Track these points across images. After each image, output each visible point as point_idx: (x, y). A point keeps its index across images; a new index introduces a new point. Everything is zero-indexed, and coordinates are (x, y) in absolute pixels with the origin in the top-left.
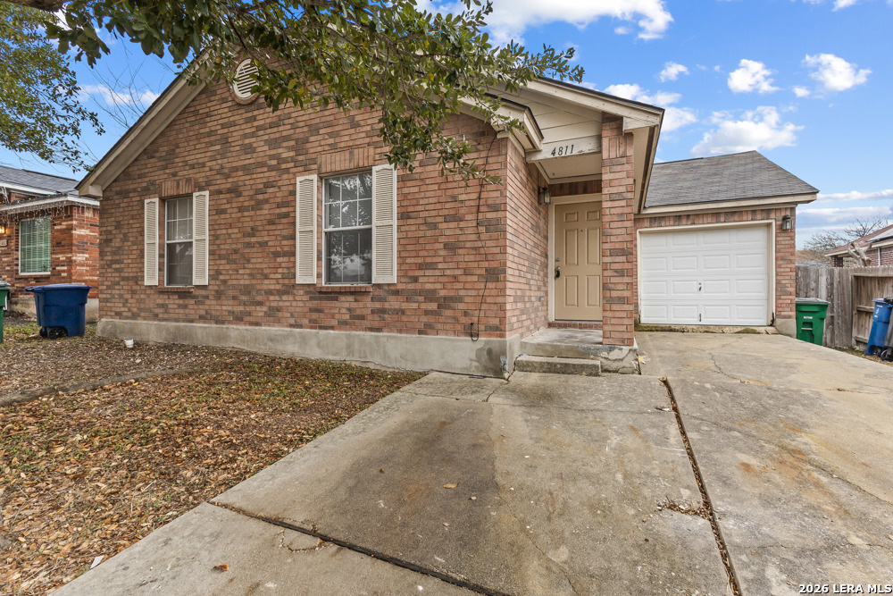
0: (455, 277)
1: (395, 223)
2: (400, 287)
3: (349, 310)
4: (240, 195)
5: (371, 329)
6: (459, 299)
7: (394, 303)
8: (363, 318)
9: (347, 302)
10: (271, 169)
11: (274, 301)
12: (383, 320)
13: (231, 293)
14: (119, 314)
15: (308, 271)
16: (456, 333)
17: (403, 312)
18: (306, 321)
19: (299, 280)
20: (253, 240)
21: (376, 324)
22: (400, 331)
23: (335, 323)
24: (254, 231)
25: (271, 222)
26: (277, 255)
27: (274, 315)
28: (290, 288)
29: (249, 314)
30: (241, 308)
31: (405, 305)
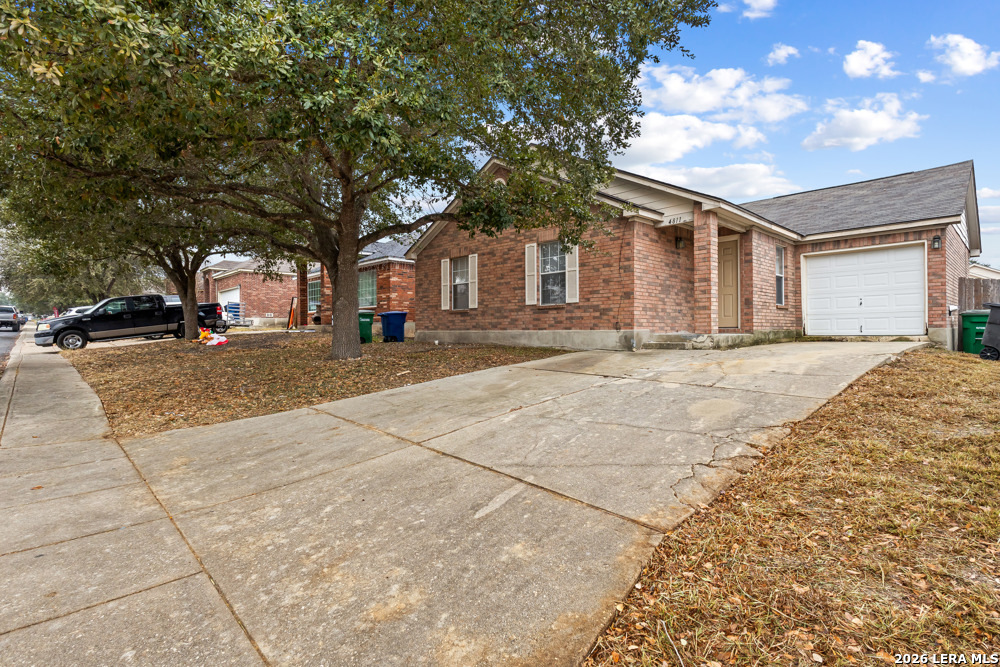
0: (608, 298)
1: (577, 269)
2: (581, 304)
3: (554, 318)
4: (494, 255)
5: (566, 329)
6: (611, 310)
7: (578, 313)
8: (561, 322)
9: (553, 314)
10: (512, 240)
11: (514, 315)
12: (572, 323)
13: (490, 312)
14: (427, 328)
15: (532, 298)
16: (609, 328)
17: (582, 318)
18: (531, 326)
19: (528, 303)
20: (502, 281)
21: (568, 326)
22: (581, 329)
23: (546, 326)
24: (502, 276)
25: (512, 271)
26: (515, 289)
27: (514, 324)
28: (522, 307)
29: (500, 324)
30: (496, 320)
31: (583, 314)
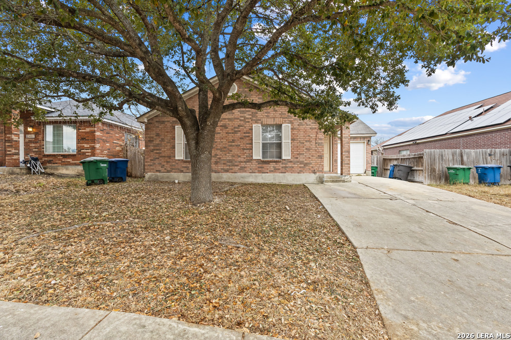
0: (309, 157)
1: (290, 141)
2: (292, 160)
3: (274, 167)
4: (227, 128)
5: (282, 173)
6: (311, 164)
7: (290, 165)
8: (279, 169)
9: (272, 165)
10: (241, 120)
11: (243, 165)
13: (222, 162)
15: (257, 155)
16: (310, 173)
17: (293, 167)
18: (257, 171)
19: (254, 158)
20: (233, 144)
21: (284, 171)
22: (292, 173)
23: (268, 171)
24: (233, 141)
25: (241, 138)
26: (244, 149)
27: (243, 169)
28: (250, 159)
29: (232, 169)
30: (228, 167)
31: (293, 165)
